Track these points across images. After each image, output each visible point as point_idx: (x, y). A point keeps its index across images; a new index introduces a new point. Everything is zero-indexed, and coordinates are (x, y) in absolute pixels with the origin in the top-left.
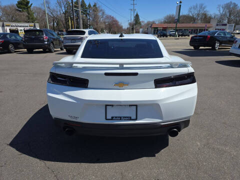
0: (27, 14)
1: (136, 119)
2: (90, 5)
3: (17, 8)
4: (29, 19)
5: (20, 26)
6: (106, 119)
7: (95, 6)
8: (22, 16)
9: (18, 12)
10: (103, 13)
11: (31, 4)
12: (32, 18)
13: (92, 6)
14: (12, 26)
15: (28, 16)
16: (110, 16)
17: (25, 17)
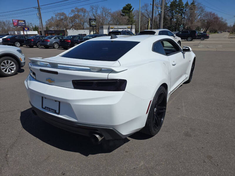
0: (128, 18)
1: (58, 114)
2: (187, 4)
3: (122, 13)
4: (129, 22)
5: (121, 28)
6: (42, 107)
7: (193, 3)
8: (124, 20)
9: (122, 17)
10: (202, 10)
11: (133, 9)
12: (132, 21)
13: (189, 4)
14: (115, 29)
15: (128, 19)
16: (210, 13)
17: (126, 20)
